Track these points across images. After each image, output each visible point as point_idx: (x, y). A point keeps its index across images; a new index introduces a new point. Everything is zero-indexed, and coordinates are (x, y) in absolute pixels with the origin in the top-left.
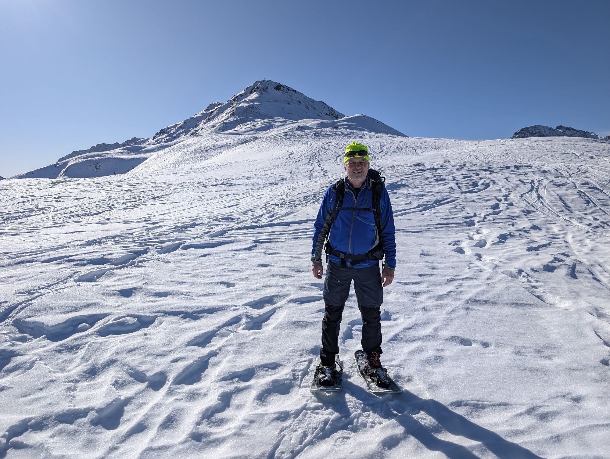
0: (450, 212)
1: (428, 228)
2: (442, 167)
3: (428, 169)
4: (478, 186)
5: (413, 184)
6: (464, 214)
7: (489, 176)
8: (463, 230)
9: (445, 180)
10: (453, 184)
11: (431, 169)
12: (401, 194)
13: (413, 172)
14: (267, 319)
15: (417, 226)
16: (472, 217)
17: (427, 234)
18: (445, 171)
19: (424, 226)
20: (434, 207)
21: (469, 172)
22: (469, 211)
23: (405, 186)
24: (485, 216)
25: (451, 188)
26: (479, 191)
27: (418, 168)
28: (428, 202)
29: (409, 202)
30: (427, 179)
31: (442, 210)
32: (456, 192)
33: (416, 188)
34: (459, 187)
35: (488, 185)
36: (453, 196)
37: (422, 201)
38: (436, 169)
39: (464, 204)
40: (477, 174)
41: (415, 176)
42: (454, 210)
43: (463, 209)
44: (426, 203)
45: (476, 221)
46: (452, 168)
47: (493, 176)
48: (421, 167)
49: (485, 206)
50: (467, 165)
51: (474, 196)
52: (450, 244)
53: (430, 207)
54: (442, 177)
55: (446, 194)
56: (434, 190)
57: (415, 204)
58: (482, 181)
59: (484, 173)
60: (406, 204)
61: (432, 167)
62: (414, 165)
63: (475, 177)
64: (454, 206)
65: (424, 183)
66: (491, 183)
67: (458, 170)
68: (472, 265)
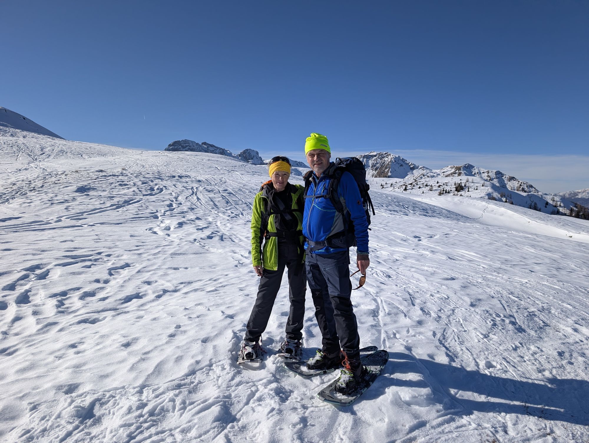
0: (139, 210)
1: (126, 221)
2: (122, 174)
3: (110, 176)
4: (154, 190)
5: (100, 188)
6: (148, 211)
7: (161, 183)
8: (152, 221)
9: (127, 185)
10: (135, 189)
11: (113, 175)
12: (93, 195)
13: (98, 178)
14: (47, 275)
15: (117, 220)
16: (155, 213)
17: (126, 225)
18: (126, 178)
19: (122, 220)
20: (124, 206)
21: (145, 179)
22: (152, 209)
23: (94, 189)
24: (164, 212)
25: (134, 191)
26: (156, 194)
27: (101, 174)
28: (118, 202)
29: (102, 202)
30: (112, 183)
31: (132, 209)
32: (138, 195)
33: (104, 191)
34: (140, 191)
35: (162, 190)
36: (138, 198)
37: (113, 201)
38: (117, 176)
39: (148, 204)
40: (152, 181)
41: (101, 181)
42: (141, 208)
43: (147, 207)
44: (117, 203)
45: (159, 215)
46: (131, 176)
47: (164, 183)
48: (104, 174)
49: (163, 205)
50: (143, 173)
51: (153, 198)
52: (146, 230)
53: (121, 207)
54: (124, 183)
55: (131, 197)
56: (120, 193)
57: (108, 204)
58: (157, 187)
59: (156, 181)
60: (101, 204)
61: (114, 174)
62: (97, 171)
63: (151, 184)
64: (140, 205)
65: (110, 187)
66: (164, 188)
67: (136, 177)
68: (166, 240)
